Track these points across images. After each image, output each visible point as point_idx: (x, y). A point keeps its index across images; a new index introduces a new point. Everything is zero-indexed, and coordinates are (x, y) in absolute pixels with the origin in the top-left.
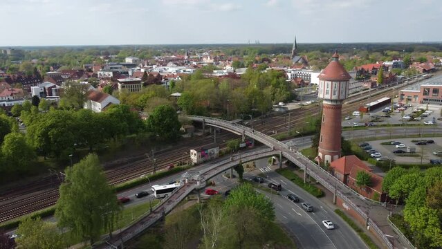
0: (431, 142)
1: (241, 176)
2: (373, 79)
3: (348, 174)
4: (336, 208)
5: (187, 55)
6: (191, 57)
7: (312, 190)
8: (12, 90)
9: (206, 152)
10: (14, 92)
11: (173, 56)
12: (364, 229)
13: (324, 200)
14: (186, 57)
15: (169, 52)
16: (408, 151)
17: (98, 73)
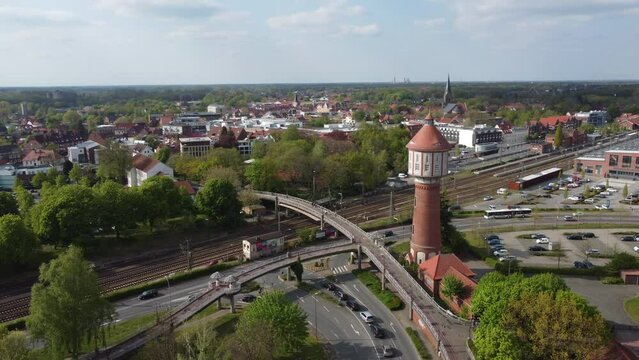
0: (591, 236)
1: (300, 278)
2: (549, 140)
3: (440, 280)
4: (409, 326)
5: (297, 101)
6: (302, 104)
7: (387, 299)
8: (41, 152)
9: (264, 244)
10: (43, 155)
11: (277, 103)
12: (434, 355)
13: (400, 313)
14: (295, 104)
15: (274, 96)
16: (550, 248)
17: (164, 128)
